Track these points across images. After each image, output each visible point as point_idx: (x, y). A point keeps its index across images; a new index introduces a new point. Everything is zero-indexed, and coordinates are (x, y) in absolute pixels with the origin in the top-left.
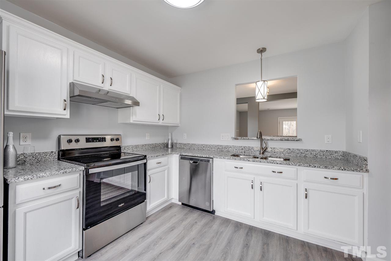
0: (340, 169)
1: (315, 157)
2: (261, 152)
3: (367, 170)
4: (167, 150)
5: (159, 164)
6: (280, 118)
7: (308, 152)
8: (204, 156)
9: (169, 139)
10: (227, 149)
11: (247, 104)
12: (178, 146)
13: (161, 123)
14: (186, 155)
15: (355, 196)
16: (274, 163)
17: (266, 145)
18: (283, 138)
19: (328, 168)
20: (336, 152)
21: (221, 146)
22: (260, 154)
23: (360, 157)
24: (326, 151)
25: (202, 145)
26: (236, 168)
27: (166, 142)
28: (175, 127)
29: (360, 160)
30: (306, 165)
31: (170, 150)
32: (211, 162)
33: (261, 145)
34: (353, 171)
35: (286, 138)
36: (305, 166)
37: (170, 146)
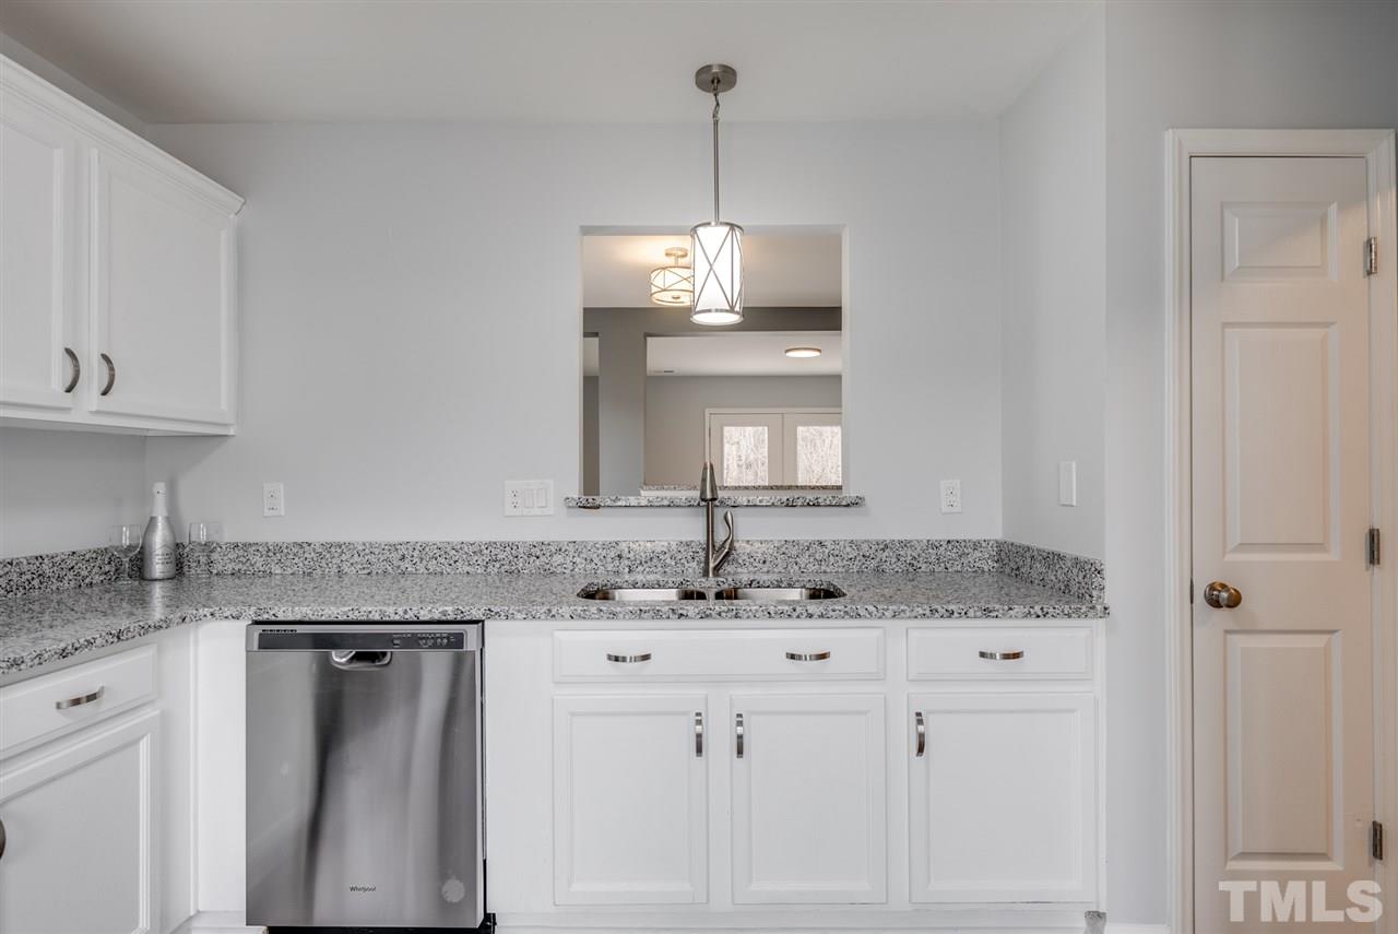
0: (1030, 613)
1: (911, 569)
2: (712, 565)
3: (1106, 609)
4: (142, 601)
5: (85, 708)
6: (713, 410)
7: (886, 554)
8: (424, 615)
9: (152, 520)
10: (542, 559)
11: (597, 339)
12: (222, 562)
13: (87, 409)
14: (298, 617)
15: (1072, 711)
16: (795, 614)
17: (731, 530)
18: (796, 494)
19: (994, 614)
20: (976, 545)
21: (504, 546)
22: (706, 574)
23: (1076, 561)
24: (944, 544)
25: (394, 547)
26: (617, 659)
27: (126, 542)
28: (199, 443)
29: (1075, 571)
30: (921, 612)
31: (158, 591)
32: (471, 644)
33: (710, 530)
34: (1069, 616)
35: (810, 496)
36: (916, 617)
37: (158, 568)
